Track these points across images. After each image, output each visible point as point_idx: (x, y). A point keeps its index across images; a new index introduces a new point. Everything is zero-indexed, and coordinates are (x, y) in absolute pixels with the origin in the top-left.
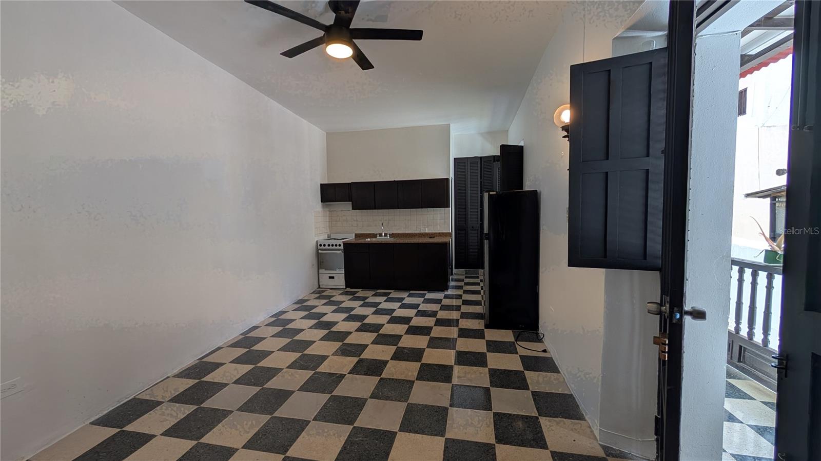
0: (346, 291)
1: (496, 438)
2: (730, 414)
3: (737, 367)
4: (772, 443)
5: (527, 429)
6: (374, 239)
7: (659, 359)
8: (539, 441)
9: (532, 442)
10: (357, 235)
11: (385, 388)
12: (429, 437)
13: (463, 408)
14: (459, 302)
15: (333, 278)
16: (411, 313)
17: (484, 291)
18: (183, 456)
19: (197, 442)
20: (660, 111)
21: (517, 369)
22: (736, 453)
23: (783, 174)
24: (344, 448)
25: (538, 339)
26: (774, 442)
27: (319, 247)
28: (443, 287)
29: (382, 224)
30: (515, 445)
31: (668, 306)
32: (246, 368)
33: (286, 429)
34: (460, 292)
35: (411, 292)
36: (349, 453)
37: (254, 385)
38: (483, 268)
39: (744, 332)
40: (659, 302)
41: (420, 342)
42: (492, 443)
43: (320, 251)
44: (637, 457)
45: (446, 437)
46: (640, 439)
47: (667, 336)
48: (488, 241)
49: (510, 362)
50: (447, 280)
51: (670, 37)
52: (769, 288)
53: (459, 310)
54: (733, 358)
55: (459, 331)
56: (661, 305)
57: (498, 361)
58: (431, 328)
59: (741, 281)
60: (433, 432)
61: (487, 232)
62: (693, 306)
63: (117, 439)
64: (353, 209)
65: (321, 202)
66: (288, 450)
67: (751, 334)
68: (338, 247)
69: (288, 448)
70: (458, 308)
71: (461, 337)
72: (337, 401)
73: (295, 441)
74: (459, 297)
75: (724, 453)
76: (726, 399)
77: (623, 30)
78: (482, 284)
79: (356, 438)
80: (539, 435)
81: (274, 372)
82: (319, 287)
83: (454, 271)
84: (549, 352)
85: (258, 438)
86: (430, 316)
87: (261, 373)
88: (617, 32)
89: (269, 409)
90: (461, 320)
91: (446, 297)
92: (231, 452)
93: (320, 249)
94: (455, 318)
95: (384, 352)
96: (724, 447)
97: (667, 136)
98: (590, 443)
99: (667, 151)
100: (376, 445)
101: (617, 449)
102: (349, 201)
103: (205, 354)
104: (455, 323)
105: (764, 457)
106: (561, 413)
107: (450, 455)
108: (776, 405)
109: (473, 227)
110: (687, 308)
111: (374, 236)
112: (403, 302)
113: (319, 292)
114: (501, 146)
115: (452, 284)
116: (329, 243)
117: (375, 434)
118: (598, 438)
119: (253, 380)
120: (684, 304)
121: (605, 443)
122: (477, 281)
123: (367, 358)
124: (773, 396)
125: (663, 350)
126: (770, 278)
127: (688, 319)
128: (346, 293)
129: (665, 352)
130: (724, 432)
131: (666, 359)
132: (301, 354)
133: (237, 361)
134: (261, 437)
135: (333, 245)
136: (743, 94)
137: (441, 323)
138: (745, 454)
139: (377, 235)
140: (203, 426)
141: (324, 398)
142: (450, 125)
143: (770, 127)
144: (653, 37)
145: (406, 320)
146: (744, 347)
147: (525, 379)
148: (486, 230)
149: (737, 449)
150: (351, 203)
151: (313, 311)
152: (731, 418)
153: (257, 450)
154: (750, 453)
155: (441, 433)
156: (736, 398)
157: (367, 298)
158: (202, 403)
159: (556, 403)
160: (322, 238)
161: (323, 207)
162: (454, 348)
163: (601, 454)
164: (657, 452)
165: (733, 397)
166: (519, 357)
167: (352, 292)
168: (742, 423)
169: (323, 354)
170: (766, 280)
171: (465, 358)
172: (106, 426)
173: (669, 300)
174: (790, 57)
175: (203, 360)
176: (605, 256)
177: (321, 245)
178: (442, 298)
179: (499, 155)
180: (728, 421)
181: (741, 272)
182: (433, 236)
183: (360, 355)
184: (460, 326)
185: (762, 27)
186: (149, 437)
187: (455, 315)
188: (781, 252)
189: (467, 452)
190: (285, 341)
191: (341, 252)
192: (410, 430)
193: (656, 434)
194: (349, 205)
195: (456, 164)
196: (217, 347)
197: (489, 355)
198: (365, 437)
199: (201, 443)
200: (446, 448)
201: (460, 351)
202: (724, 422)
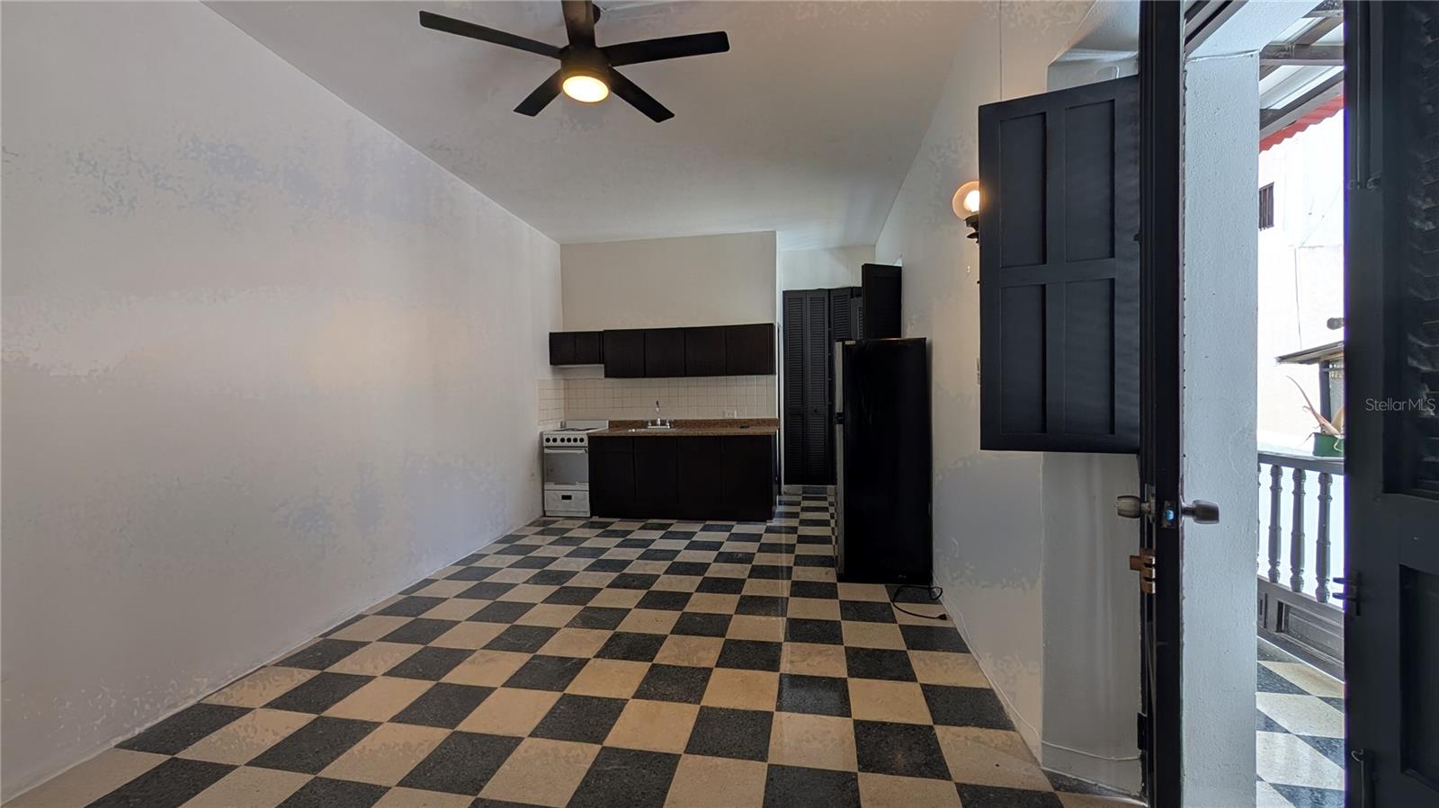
0: (592, 522)
1: (859, 763)
2: (1267, 717)
3: (1275, 641)
4: (1341, 766)
5: (913, 746)
6: (643, 430)
7: (1142, 593)
8: (934, 766)
9: (923, 768)
10: (613, 424)
11: (661, 680)
12: (740, 761)
13: (799, 712)
14: (793, 539)
15: (569, 498)
16: (707, 556)
17: (836, 521)
18: (286, 802)
19: (313, 777)
20: (1129, 181)
21: (894, 648)
22: (1279, 782)
23: (1338, 327)
24: (585, 783)
25: (933, 599)
26: (1343, 764)
27: (545, 444)
28: (765, 514)
29: (657, 403)
30: (892, 774)
31: (1153, 501)
32: (409, 650)
33: (480, 753)
34: (794, 522)
35: (707, 523)
36: (592, 792)
37: (424, 677)
38: (834, 482)
39: (1285, 579)
40: (1139, 496)
41: (724, 604)
42: (850, 770)
43: (546, 451)
44: (1109, 790)
45: (769, 762)
46: (1113, 758)
47: (1153, 553)
48: (841, 425)
49: (884, 637)
50: (771, 503)
51: (1143, 60)
52: (1325, 499)
53: (793, 552)
54: (1268, 625)
55: (792, 586)
56: (1142, 500)
57: (862, 635)
58: (743, 581)
59: (1276, 489)
60: (747, 754)
61: (841, 411)
62: (1194, 499)
63: (165, 774)
64: (606, 376)
65: (551, 363)
66: (482, 787)
67: (1297, 581)
68: (579, 443)
69: (482, 784)
70: (790, 549)
71: (795, 596)
72: (574, 705)
73: (493, 772)
74: (793, 530)
75: (1258, 783)
76: (1257, 693)
77: (1066, 49)
78: (832, 510)
79: (608, 766)
80: (935, 756)
81: (457, 656)
82: (544, 515)
83: (784, 487)
84: (952, 620)
85: (427, 768)
86: (740, 561)
87: (436, 659)
88: (1055, 55)
89: (448, 718)
90: (795, 568)
91: (769, 530)
92: (376, 792)
93: (547, 447)
94: (785, 564)
95: (659, 621)
96: (1259, 772)
97: (1143, 195)
98: (1026, 770)
99: (1143, 234)
100: (644, 776)
101: (1074, 777)
102: (600, 363)
103: (334, 626)
104: (785, 574)
105: (1328, 788)
106: (973, 719)
107: (777, 792)
108: (1343, 702)
109: (816, 411)
110: (1187, 502)
111: (644, 424)
112: (694, 539)
113: (545, 524)
114: (863, 266)
115: (779, 509)
116: (563, 436)
117: (641, 759)
118: (1040, 760)
119: (421, 670)
120: (1181, 497)
121: (1054, 769)
122: (824, 504)
123: (628, 631)
124: (1338, 687)
125: (1148, 576)
126: (1325, 482)
127: (1187, 522)
128: (592, 525)
129: (1151, 580)
130: (1257, 749)
131: (1154, 592)
132: (509, 625)
133: (394, 637)
134: (434, 767)
135: (569, 440)
136: (1267, 194)
137: (758, 572)
138: (1296, 784)
139: (647, 422)
140: (326, 748)
141: (549, 699)
142: (774, 232)
143: (1314, 247)
144: (1115, 62)
145: (699, 569)
146: (1286, 605)
147: (908, 664)
148: (839, 408)
149: (1281, 775)
150: (603, 365)
151: (533, 554)
152: (1270, 725)
153: (424, 788)
154: (1304, 781)
155: (761, 755)
156: (1277, 692)
157: (629, 532)
158: (323, 711)
159: (964, 704)
160: (551, 428)
161: (554, 372)
162: (783, 614)
163: (1045, 786)
164: (1144, 781)
165: (1271, 691)
166: (898, 629)
167: (601, 523)
168: (1287, 732)
169: (548, 626)
170: (1318, 486)
171: (802, 631)
172: (144, 750)
173: (1154, 492)
174: (1341, 113)
175: (329, 638)
176: (1044, 430)
177: (548, 440)
178: (763, 532)
179: (859, 284)
180: (1265, 730)
181: (1276, 474)
182: (746, 425)
183: (616, 627)
184: (794, 578)
185: (1293, 60)
186: (225, 770)
187: (784, 560)
188: (1340, 437)
189: (807, 786)
190: (480, 604)
191: (583, 451)
192: (705, 751)
193: (1140, 746)
194: (599, 369)
195: (787, 300)
196: (357, 614)
197: (844, 624)
198: (624, 765)
199: (321, 779)
200: (770, 781)
201: (794, 619)
202: (1258, 732)
